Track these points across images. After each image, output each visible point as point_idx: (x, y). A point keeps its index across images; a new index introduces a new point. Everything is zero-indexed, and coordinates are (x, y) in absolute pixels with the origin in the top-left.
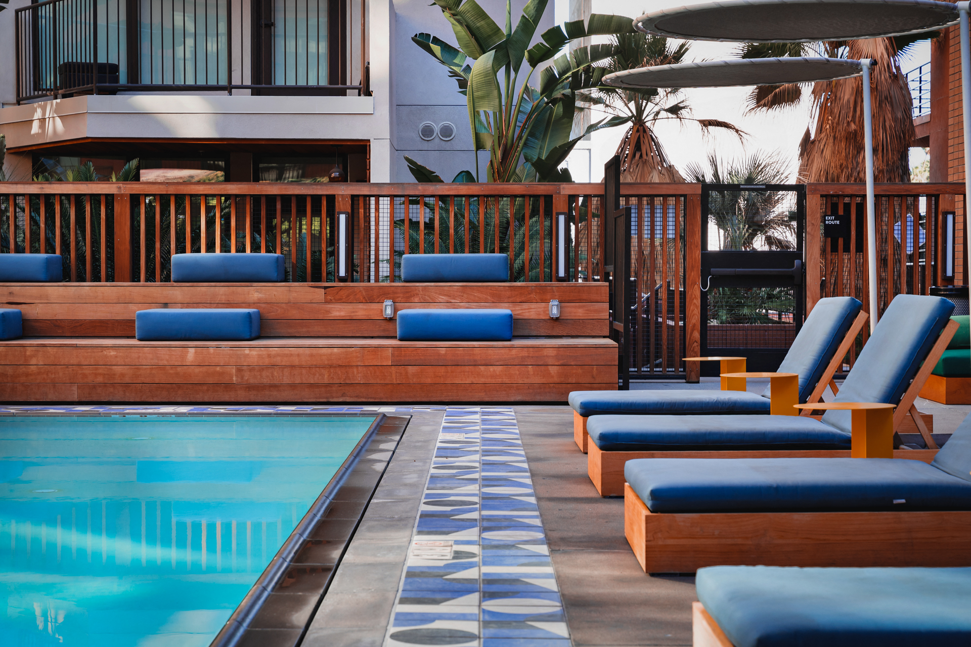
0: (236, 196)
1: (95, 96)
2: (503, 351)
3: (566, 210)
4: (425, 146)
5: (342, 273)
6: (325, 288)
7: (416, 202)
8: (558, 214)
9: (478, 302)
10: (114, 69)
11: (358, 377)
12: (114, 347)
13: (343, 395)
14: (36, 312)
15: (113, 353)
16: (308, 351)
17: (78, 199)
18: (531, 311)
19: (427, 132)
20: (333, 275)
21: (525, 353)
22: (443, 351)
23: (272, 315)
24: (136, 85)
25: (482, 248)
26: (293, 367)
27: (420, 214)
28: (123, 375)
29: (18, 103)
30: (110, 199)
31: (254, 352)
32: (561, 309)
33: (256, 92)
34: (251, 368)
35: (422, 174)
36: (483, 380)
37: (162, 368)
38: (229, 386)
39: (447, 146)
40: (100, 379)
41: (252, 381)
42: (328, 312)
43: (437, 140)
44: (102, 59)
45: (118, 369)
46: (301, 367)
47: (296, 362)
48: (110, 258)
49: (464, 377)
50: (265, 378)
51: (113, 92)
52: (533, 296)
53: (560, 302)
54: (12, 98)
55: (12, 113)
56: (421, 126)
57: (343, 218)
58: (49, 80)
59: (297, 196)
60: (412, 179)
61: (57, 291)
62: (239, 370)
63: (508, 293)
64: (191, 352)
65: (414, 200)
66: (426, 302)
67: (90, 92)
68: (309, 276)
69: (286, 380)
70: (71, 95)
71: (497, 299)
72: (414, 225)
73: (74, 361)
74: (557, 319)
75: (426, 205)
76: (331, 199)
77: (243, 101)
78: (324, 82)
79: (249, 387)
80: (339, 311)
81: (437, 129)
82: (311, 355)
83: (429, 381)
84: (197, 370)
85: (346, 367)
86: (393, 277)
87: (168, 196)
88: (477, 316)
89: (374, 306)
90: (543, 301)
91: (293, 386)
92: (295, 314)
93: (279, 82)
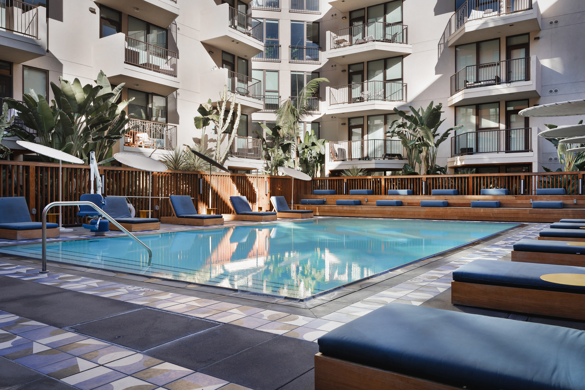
0: (497, 176)
1: (467, 155)
2: (557, 211)
3: (582, 178)
4: (550, 163)
5: (522, 193)
6: (516, 197)
7: (545, 177)
8: (579, 179)
9: (554, 200)
10: (472, 149)
11: (521, 216)
12: (465, 209)
13: (517, 220)
14: (450, 201)
15: (465, 210)
16: (509, 210)
17: (461, 178)
18: (569, 202)
19: (551, 159)
20: (520, 194)
21: (563, 211)
22: (542, 211)
23: (503, 202)
24: (477, 151)
25: (559, 187)
26: (505, 213)
27: (546, 179)
28: (467, 214)
29: (451, 157)
30: (468, 178)
31: (496, 210)
32: (577, 201)
33: (506, 152)
34: (495, 214)
35: (547, 170)
36: (552, 217)
37: (475, 213)
38: (490, 217)
39: (556, 162)
40: (462, 215)
41: (496, 216)
42: (516, 202)
43: (553, 161)
44: (468, 147)
45: (466, 213)
46: (507, 213)
47: (506, 213)
48: (468, 190)
49: (547, 217)
50: (499, 216)
51: (472, 154)
52: (569, 198)
53: (577, 200)
54: (450, 156)
55: (450, 160)
56: (549, 158)
57: (522, 181)
58: (457, 152)
59: (511, 176)
60: (544, 171)
61: (455, 197)
62: (493, 214)
63: (562, 198)
64: (482, 210)
65: (544, 176)
66: (541, 200)
67: (466, 154)
68: (514, 194)
69: (504, 216)
70: (463, 155)
71: (559, 199)
72: (545, 182)
73: (457, 211)
74: (576, 204)
75: (548, 177)
76: (520, 176)
77: (504, 155)
78: (523, 149)
79: (495, 218)
80: (519, 202)
81: (553, 158)
82: (510, 211)
83: (538, 217)
84: (483, 214)
85: (518, 214)
86: (535, 194)
87: (481, 177)
88: (555, 203)
89: (528, 201)
90: (572, 200)
91: (505, 218)
92: (508, 202)
93: (513, 150)
